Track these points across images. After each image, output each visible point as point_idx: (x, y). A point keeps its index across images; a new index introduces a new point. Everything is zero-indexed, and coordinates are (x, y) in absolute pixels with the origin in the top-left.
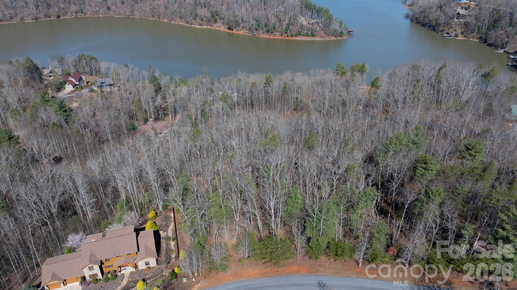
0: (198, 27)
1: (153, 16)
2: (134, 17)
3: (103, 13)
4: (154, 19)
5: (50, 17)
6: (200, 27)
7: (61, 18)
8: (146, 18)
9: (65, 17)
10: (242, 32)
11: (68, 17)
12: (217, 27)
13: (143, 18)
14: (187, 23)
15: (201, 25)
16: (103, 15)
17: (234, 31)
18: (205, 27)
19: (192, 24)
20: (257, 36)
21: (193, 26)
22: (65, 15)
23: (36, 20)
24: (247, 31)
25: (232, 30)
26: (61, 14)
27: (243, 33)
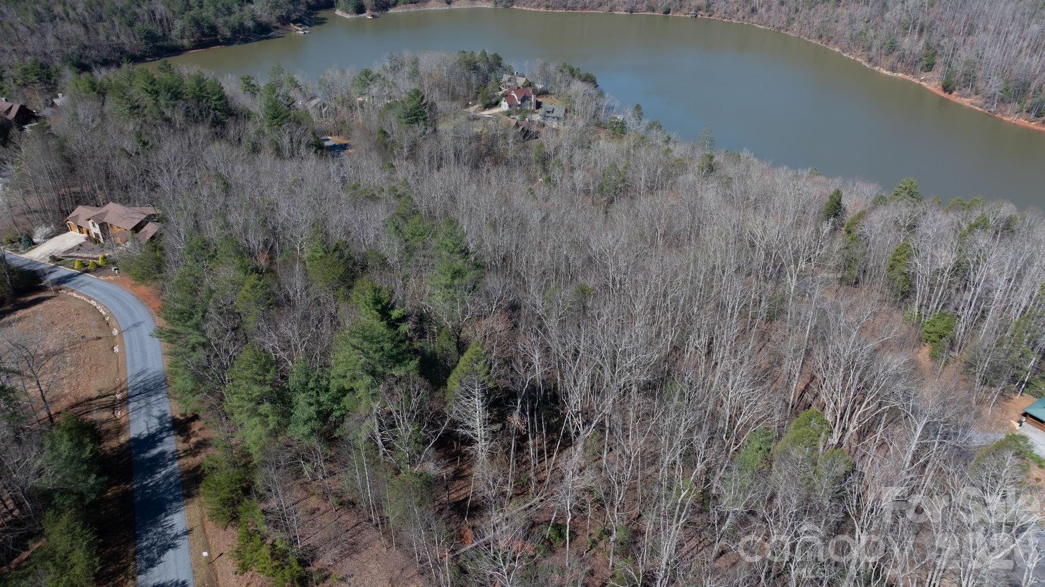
0: (884, 72)
1: (820, 37)
2: (788, 33)
3: (741, 16)
4: (819, 43)
5: (654, 11)
6: (889, 73)
7: (670, 14)
8: (806, 38)
9: (677, 15)
10: (966, 102)
11: (682, 15)
12: (925, 80)
13: (802, 36)
14: (870, 60)
15: (893, 69)
16: (739, 20)
17: (954, 97)
18: (900, 75)
19: (876, 65)
20: (999, 115)
21: (877, 68)
22: (678, 10)
23: (631, 12)
24: (981, 102)
25: (951, 93)
26: (672, 8)
27: (968, 104)
